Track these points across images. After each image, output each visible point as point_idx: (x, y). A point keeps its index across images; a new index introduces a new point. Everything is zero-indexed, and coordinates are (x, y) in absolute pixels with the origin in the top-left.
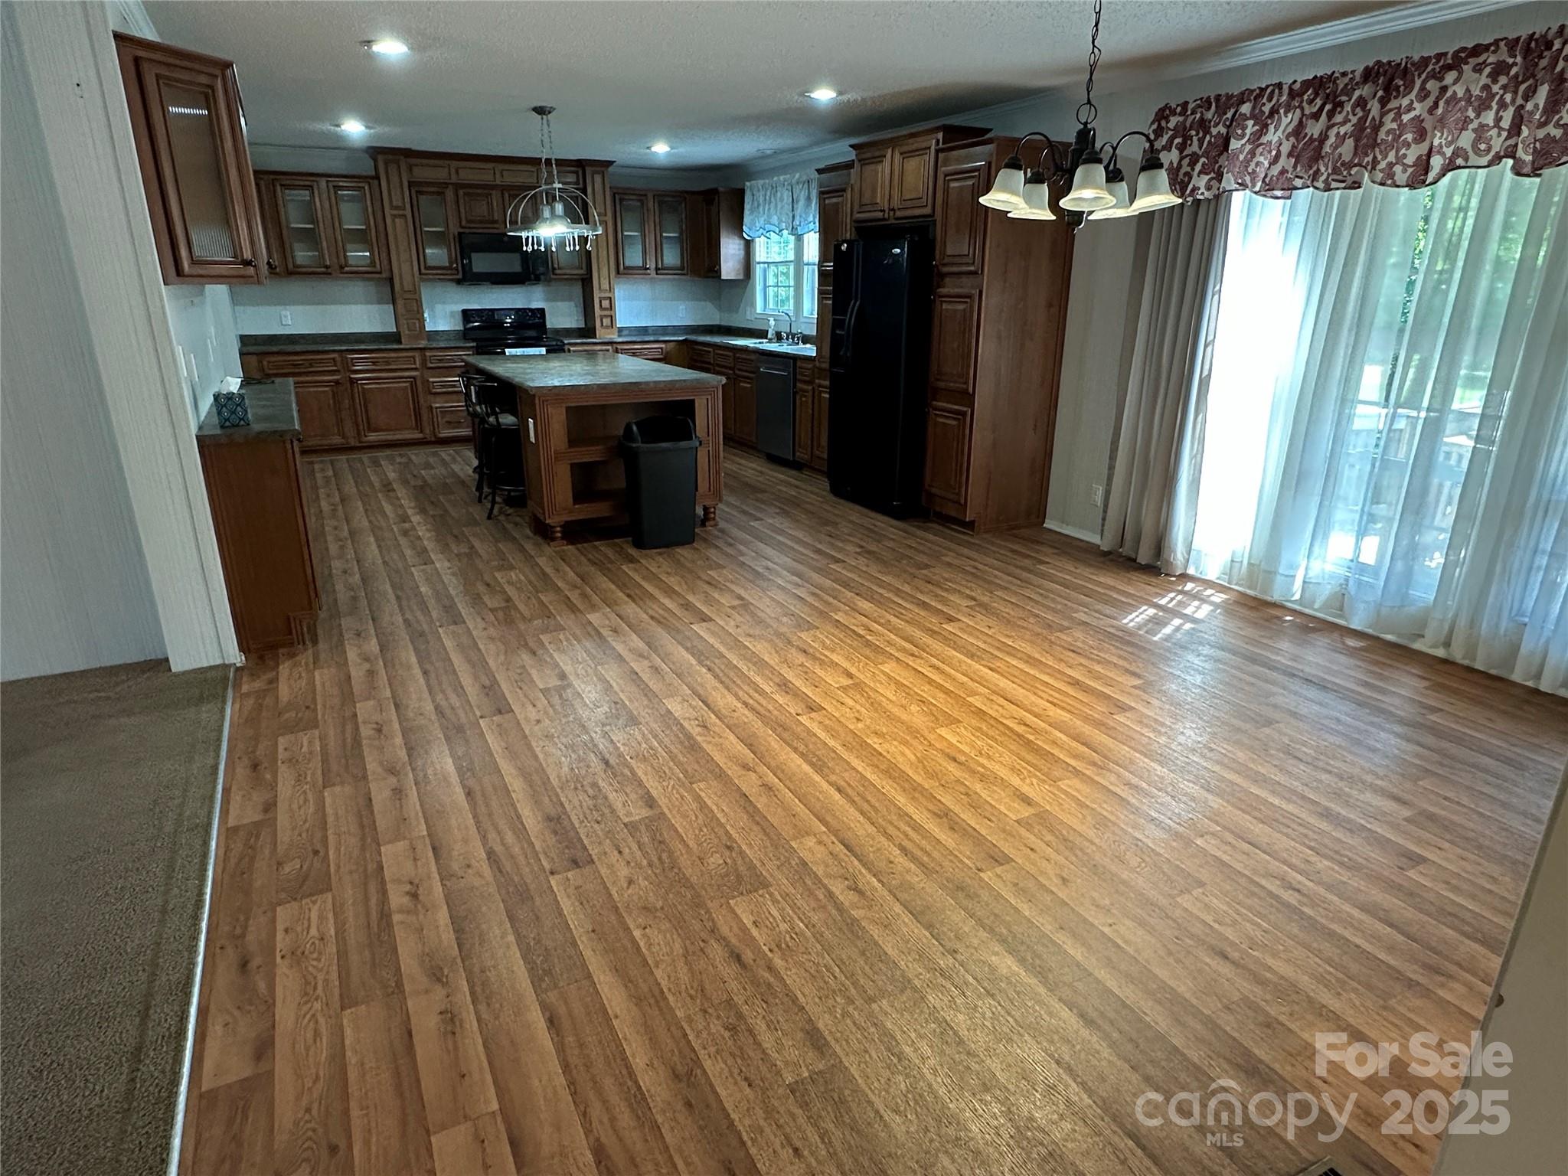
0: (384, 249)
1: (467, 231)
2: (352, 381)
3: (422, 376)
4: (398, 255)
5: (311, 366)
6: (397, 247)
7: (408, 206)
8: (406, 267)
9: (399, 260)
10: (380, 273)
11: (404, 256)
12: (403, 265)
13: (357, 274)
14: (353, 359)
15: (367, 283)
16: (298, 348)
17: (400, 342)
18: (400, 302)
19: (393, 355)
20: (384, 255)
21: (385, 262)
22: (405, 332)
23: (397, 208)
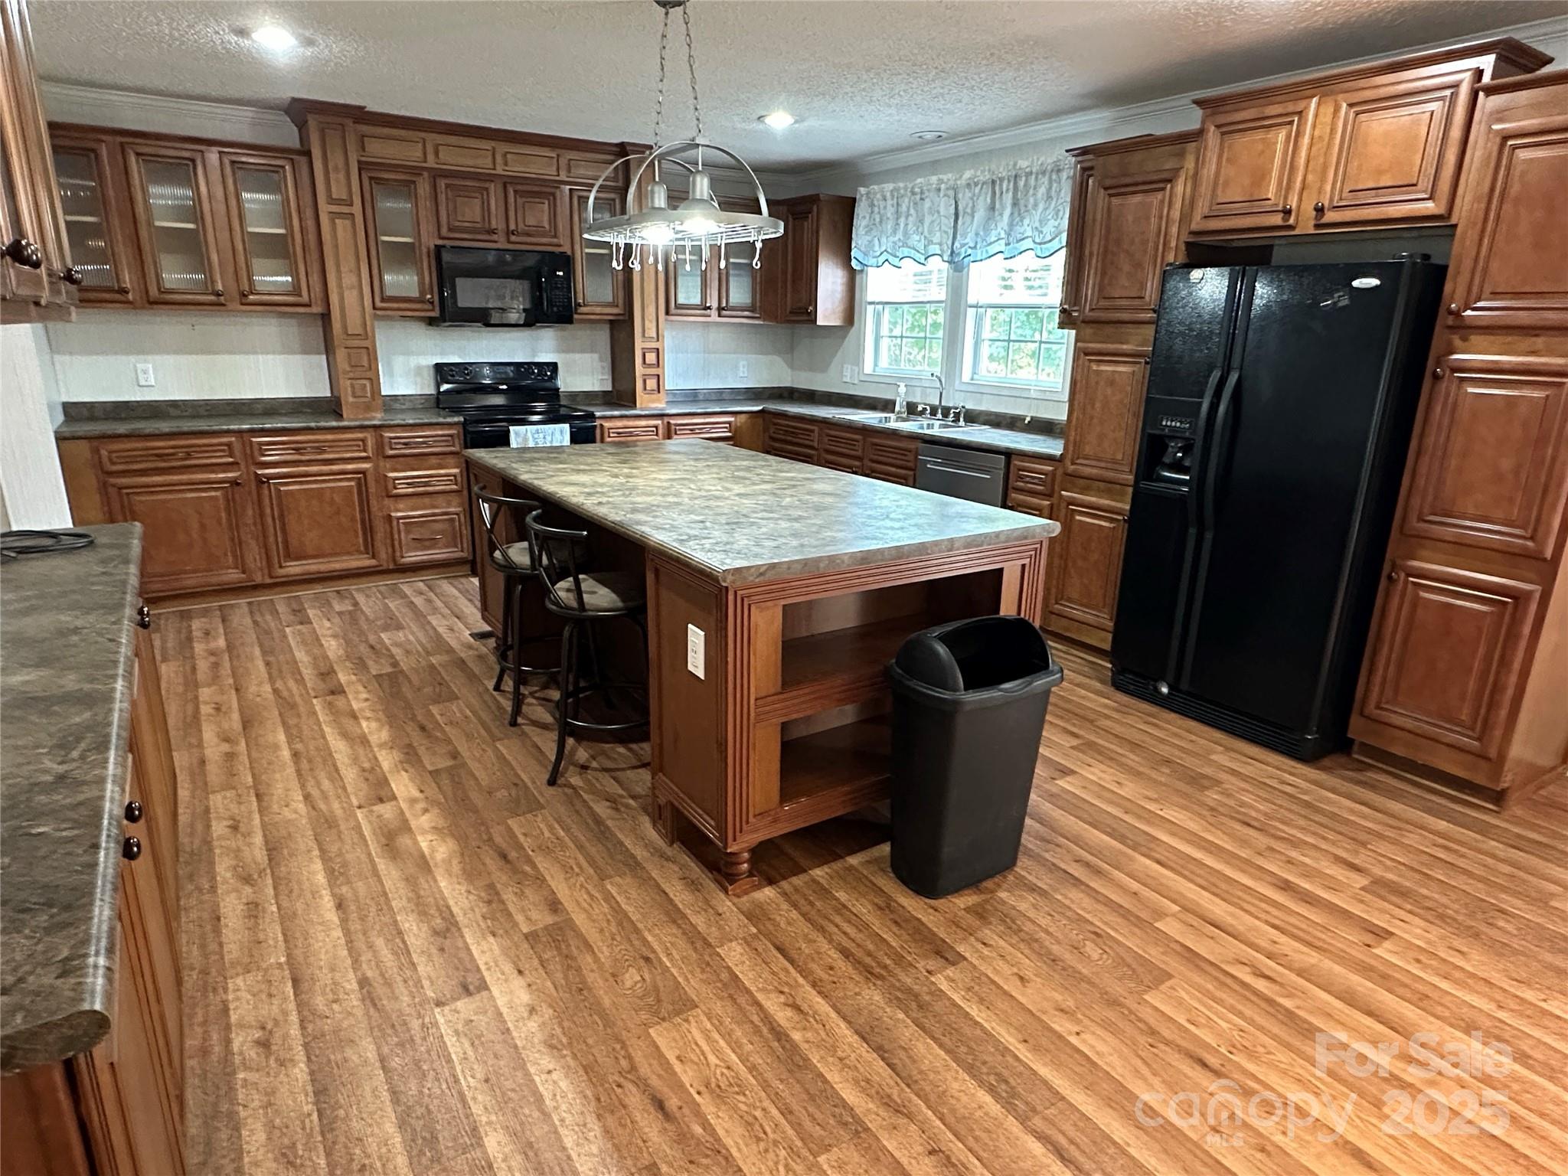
0: (315, 267)
1: (448, 243)
2: (260, 481)
3: (376, 468)
4: (339, 278)
5: (188, 456)
6: (338, 266)
7: (357, 200)
8: (351, 297)
9: (340, 286)
10: (309, 305)
11: (349, 279)
12: (346, 294)
13: (270, 306)
14: (261, 444)
15: (283, 320)
16: (165, 426)
17: (339, 416)
18: (341, 355)
19: (330, 437)
20: (315, 278)
21: (317, 288)
22: (348, 399)
23: (339, 202)
